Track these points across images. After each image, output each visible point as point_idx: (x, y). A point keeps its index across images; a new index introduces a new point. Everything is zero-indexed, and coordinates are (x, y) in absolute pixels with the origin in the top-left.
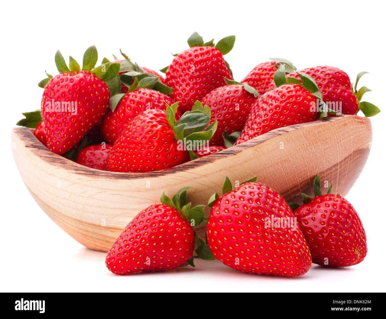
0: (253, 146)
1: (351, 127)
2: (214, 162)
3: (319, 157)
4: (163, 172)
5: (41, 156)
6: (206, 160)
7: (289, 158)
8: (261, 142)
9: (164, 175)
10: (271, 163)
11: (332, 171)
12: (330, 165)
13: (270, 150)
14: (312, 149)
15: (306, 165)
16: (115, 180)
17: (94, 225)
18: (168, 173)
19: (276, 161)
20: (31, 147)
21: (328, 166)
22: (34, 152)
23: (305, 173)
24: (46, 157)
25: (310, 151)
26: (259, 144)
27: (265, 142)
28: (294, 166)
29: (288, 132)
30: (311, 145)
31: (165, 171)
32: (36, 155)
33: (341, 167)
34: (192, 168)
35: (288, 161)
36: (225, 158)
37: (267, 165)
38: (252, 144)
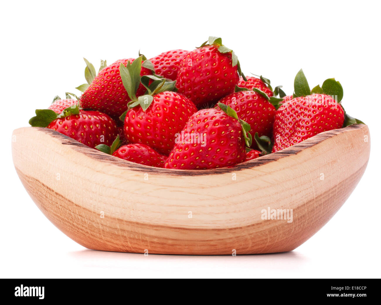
0: (311, 146)
2: (278, 161)
4: (228, 170)
5: (85, 154)
6: (270, 158)
8: (317, 143)
9: (230, 172)
16: (178, 177)
17: (137, 223)
18: (233, 170)
19: (328, 161)
20: (68, 144)
22: (76, 149)
24: (91, 154)
26: (315, 145)
27: (320, 144)
29: (336, 135)
31: (229, 168)
32: (79, 152)
34: (257, 165)
36: (288, 157)
38: (309, 144)
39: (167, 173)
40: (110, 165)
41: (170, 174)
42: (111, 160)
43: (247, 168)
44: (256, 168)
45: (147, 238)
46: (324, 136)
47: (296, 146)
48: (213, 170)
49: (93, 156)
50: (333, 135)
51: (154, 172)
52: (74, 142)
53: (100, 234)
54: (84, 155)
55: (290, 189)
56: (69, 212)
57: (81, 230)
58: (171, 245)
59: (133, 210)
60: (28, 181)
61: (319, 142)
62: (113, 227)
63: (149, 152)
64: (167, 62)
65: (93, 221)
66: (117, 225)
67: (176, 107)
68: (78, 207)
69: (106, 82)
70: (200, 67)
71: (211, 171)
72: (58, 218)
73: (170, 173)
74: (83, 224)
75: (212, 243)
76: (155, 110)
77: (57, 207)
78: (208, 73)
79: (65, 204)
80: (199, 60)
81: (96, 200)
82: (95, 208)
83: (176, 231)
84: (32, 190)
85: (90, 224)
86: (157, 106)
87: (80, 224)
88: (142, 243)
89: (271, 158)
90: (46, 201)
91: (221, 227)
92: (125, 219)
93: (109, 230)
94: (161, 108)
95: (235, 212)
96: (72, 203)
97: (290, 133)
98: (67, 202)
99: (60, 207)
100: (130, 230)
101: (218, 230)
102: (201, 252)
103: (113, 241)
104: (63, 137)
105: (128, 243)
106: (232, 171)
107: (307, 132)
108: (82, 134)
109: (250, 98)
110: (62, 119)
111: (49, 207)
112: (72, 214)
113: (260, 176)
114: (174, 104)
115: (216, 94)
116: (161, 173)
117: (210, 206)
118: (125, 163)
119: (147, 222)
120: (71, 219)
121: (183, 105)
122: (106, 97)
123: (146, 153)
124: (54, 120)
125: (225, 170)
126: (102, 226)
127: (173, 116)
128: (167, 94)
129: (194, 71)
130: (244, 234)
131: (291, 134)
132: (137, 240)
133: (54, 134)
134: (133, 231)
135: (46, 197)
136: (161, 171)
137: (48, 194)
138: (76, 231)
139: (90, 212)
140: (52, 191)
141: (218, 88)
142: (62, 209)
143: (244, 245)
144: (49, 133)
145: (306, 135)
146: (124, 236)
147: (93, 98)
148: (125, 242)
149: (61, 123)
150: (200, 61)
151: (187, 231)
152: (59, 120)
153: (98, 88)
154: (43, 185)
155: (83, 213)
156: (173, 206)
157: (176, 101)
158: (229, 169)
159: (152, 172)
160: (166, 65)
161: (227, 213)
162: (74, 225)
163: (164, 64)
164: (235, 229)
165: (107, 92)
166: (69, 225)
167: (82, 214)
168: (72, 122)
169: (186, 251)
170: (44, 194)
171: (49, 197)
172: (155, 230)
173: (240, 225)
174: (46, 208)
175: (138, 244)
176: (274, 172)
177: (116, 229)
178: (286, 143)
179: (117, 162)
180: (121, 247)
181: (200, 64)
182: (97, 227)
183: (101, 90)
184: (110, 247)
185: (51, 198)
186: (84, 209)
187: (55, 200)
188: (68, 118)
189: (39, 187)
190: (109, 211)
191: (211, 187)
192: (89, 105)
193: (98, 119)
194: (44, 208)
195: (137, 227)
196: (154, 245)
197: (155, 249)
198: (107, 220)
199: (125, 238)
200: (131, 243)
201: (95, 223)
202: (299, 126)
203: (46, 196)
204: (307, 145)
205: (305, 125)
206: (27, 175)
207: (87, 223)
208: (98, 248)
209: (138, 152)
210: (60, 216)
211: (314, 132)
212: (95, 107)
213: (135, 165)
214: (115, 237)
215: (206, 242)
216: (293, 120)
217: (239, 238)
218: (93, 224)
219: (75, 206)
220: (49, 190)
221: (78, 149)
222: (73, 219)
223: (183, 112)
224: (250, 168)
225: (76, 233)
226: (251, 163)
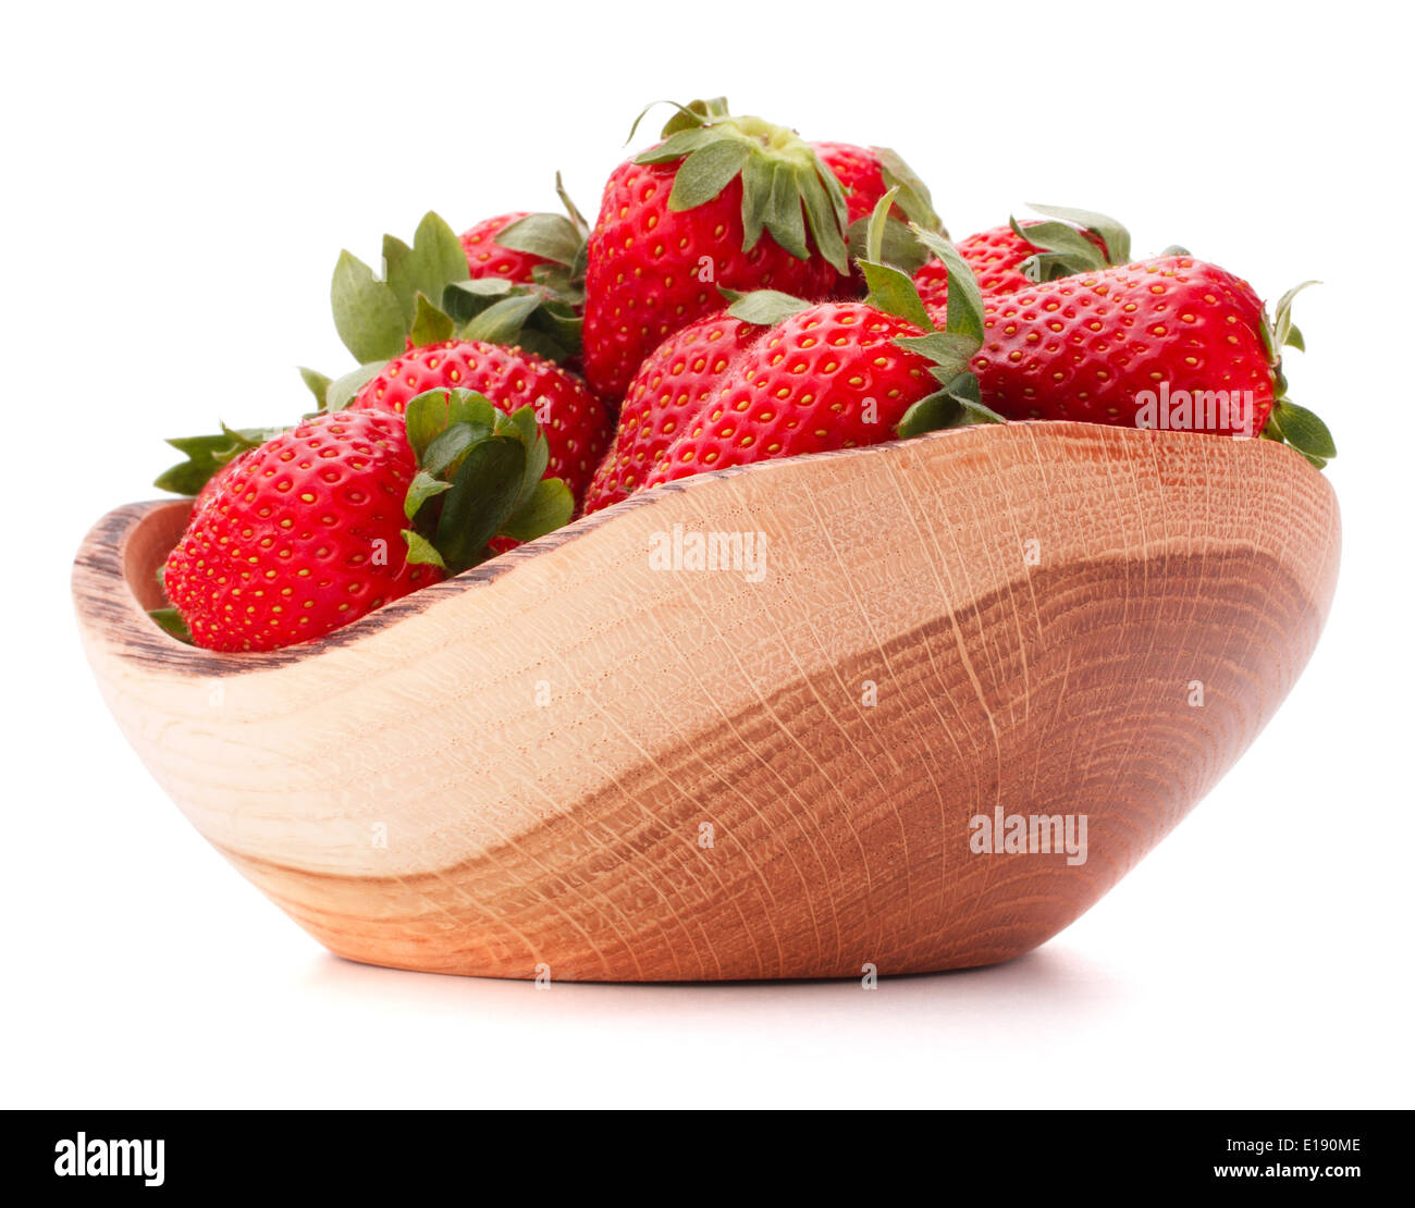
0: (553, 548)
1: (1015, 469)
2: (426, 612)
3: (830, 591)
7: (686, 594)
8: (582, 532)
10: (619, 613)
11: (921, 652)
12: (900, 628)
13: (609, 562)
14: (791, 561)
15: (771, 625)
19: (635, 608)
21: (892, 631)
23: (778, 656)
25: (780, 565)
26: (573, 539)
28: (716, 627)
29: (684, 491)
30: (780, 541)
33: (970, 634)
35: (684, 607)
36: (459, 596)
37: (604, 624)
38: (556, 540)
43: (341, 644)
44: (363, 643)
50: (669, 492)
61: (593, 525)
106: (306, 655)
113: (376, 674)
118: (130, 629)
125: (296, 652)
151: (316, 882)
164: (419, 878)
176: (416, 658)
191: (261, 718)
224: (346, 642)
226: (364, 623)
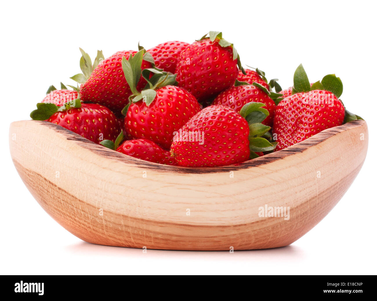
39: (175, 171)
40: (116, 162)
41: (177, 172)
42: (117, 157)
43: (254, 166)
44: (263, 166)
45: (152, 235)
46: (328, 133)
47: (301, 144)
48: (220, 168)
49: (99, 152)
50: (337, 133)
51: (161, 169)
52: (79, 138)
53: (103, 229)
54: (90, 152)
55: (295, 186)
56: (72, 207)
57: (83, 224)
58: (174, 241)
59: (139, 207)
60: (28, 175)
61: (324, 139)
62: (117, 223)
63: (154, 148)
64: (165, 54)
65: (97, 217)
66: (121, 221)
67: (180, 102)
68: (81, 203)
69: (106, 74)
70: (201, 61)
71: (218, 168)
72: (59, 212)
73: (177, 170)
74: (85, 219)
75: (216, 239)
76: (159, 105)
77: (58, 201)
78: (209, 67)
79: (68, 199)
80: (200, 53)
81: (101, 197)
82: (100, 204)
83: (181, 228)
84: (32, 183)
85: (93, 220)
86: (161, 101)
87: (82, 219)
88: (145, 239)
89: (278, 156)
90: (47, 196)
91: (226, 224)
92: (130, 215)
93: (112, 226)
94: (165, 103)
95: (241, 209)
96: (76, 198)
97: (292, 130)
98: (70, 197)
99: (62, 202)
100: (134, 226)
101: (223, 227)
102: (204, 248)
103: (116, 236)
104: (67, 132)
105: (131, 239)
106: (239, 169)
107: (311, 129)
108: (85, 128)
109: (250, 93)
110: (64, 112)
111: (50, 202)
112: (75, 209)
113: (267, 174)
114: (178, 99)
115: (216, 88)
116: (168, 170)
117: (217, 203)
118: (131, 160)
119: (152, 218)
120: (73, 213)
121: (186, 100)
122: (106, 90)
123: (151, 149)
124: (55, 113)
125: (232, 168)
126: (105, 221)
127: (177, 112)
128: (169, 88)
129: (194, 65)
130: (247, 231)
131: (294, 131)
132: (141, 235)
133: (58, 129)
134: (137, 227)
135: (48, 192)
136: (168, 169)
137: (50, 188)
138: (78, 226)
139: (94, 208)
140: (54, 186)
141: (219, 82)
142: (63, 203)
143: (247, 241)
144: (53, 128)
145: (309, 132)
146: (127, 232)
147: (93, 90)
148: (128, 237)
149: (63, 116)
150: (201, 55)
151: (192, 228)
152: (60, 114)
153: (98, 80)
154: (45, 179)
155: (87, 208)
156: (180, 203)
157: (180, 96)
158: (236, 167)
159: (159, 169)
160: (164, 57)
161: (233, 210)
162: (75, 220)
163: (162, 56)
164: (240, 225)
165: (107, 85)
166: (70, 220)
167: (85, 209)
168: (74, 116)
169: (189, 247)
170: (46, 188)
171: (51, 192)
172: (160, 226)
173: (244, 222)
174: (47, 203)
175: (141, 240)
176: (280, 170)
177: (120, 225)
178: (289, 140)
179: (123, 159)
180: (124, 243)
181: (201, 58)
182: (100, 223)
183: (101, 82)
184: (112, 242)
185: (53, 192)
186: (88, 204)
187: (57, 195)
188: (70, 112)
189: (41, 182)
190: (114, 207)
191: (218, 185)
192: (89, 98)
193: (100, 113)
194: (44, 202)
195: (142, 223)
196: (157, 241)
197: (158, 245)
198: (112, 216)
199: (129, 234)
200: (134, 238)
201: (99, 218)
202: (302, 122)
203: (48, 190)
204: (312, 143)
205: (308, 122)
206: (28, 169)
207: (90, 218)
208: (99, 243)
209: (143, 148)
210: (62, 211)
211: (317, 129)
212: (95, 100)
213: (142, 162)
214: (118, 233)
215: (210, 238)
216: (295, 116)
217: (243, 234)
218: (97, 220)
219: (79, 202)
220: (51, 185)
221: (84, 145)
222: (75, 214)
223: (187, 108)
224: (256, 166)
225: (77, 228)
226: (258, 161)
